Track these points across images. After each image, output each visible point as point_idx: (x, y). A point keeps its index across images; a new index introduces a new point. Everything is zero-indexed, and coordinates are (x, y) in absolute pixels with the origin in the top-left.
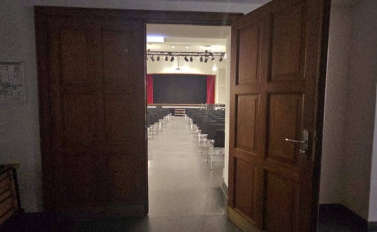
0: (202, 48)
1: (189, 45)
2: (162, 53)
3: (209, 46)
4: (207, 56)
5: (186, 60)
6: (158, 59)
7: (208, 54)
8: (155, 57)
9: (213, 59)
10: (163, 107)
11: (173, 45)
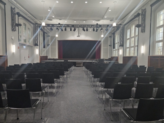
0: (94, 22)
1: (85, 20)
2: (68, 26)
3: (99, 20)
4: (97, 27)
5: (84, 30)
6: (65, 30)
7: (98, 26)
8: (64, 29)
9: (102, 29)
10: (68, 61)
11: (75, 20)
